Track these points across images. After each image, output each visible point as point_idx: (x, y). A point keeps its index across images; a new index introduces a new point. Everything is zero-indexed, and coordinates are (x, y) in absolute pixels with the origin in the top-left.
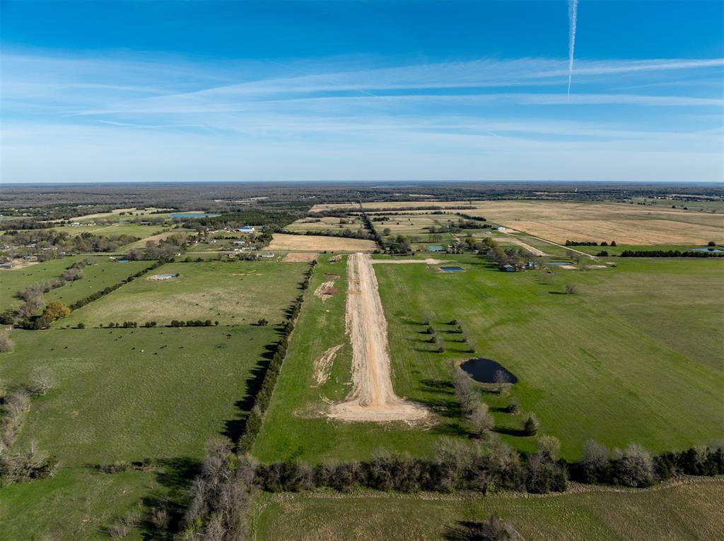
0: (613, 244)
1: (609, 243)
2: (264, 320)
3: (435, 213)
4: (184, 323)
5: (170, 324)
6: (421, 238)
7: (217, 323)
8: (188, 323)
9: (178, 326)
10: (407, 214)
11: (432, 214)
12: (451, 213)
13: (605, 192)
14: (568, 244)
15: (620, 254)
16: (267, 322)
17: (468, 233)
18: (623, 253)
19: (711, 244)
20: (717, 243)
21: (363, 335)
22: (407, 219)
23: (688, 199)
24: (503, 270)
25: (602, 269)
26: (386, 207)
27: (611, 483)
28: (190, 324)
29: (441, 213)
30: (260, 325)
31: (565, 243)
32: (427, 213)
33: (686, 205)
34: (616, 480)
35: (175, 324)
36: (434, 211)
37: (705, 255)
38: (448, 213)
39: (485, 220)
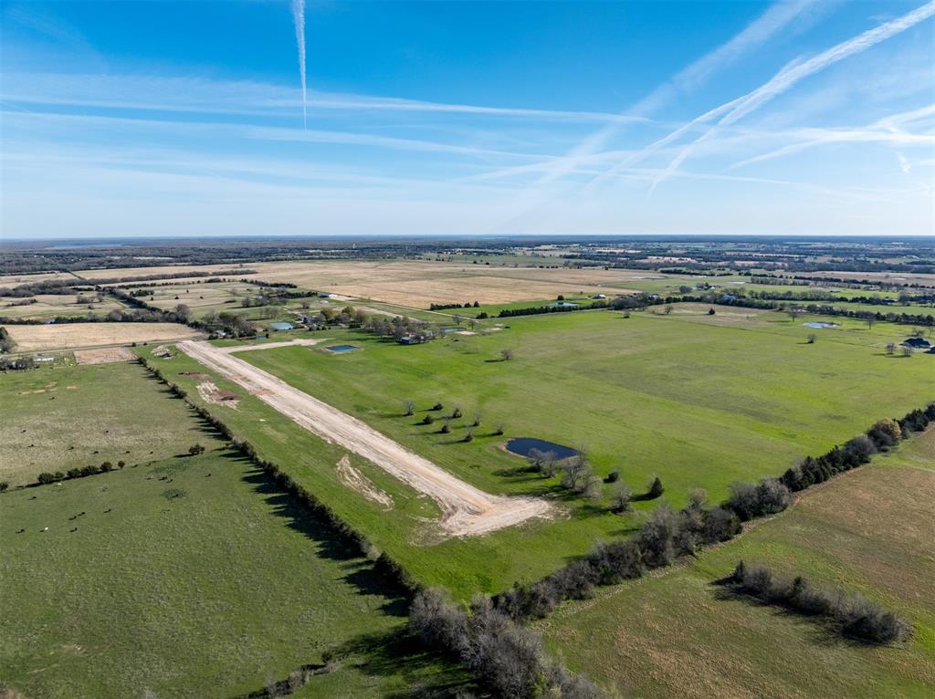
0: (476, 305)
1: (472, 304)
2: (197, 446)
3: (211, 281)
4: (62, 475)
5: (37, 481)
6: (248, 315)
7: (121, 464)
8: (70, 473)
9: (51, 482)
10: (171, 284)
11: (206, 282)
12: (233, 281)
13: (389, 247)
14: (433, 308)
15: (498, 314)
16: (203, 449)
17: (304, 304)
18: (502, 313)
19: (560, 298)
20: (565, 297)
21: (357, 441)
22: (185, 291)
23: (479, 253)
24: (405, 343)
25: (497, 332)
26: (127, 276)
27: (761, 515)
28: (72, 475)
29: (219, 281)
30: (193, 455)
31: (429, 307)
32: (199, 282)
33: (486, 259)
34: (764, 511)
35: (45, 480)
36: (208, 278)
37: (554, 310)
38: (229, 281)
39: (295, 287)
